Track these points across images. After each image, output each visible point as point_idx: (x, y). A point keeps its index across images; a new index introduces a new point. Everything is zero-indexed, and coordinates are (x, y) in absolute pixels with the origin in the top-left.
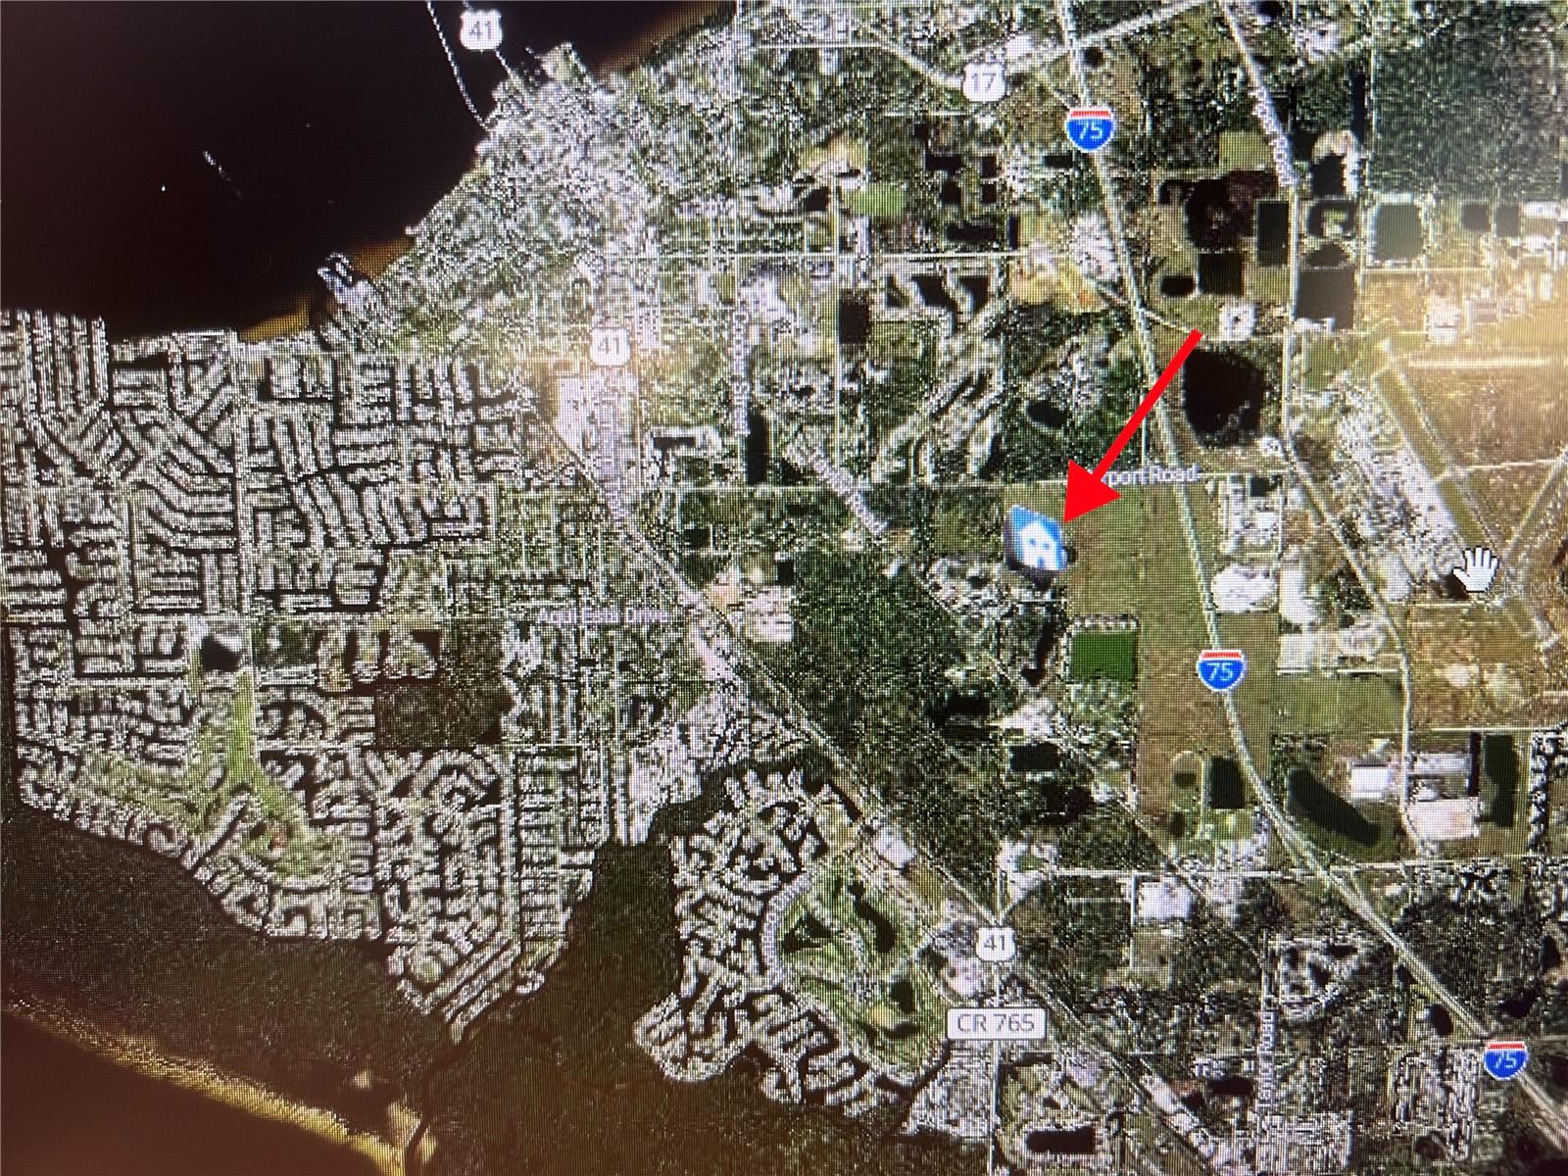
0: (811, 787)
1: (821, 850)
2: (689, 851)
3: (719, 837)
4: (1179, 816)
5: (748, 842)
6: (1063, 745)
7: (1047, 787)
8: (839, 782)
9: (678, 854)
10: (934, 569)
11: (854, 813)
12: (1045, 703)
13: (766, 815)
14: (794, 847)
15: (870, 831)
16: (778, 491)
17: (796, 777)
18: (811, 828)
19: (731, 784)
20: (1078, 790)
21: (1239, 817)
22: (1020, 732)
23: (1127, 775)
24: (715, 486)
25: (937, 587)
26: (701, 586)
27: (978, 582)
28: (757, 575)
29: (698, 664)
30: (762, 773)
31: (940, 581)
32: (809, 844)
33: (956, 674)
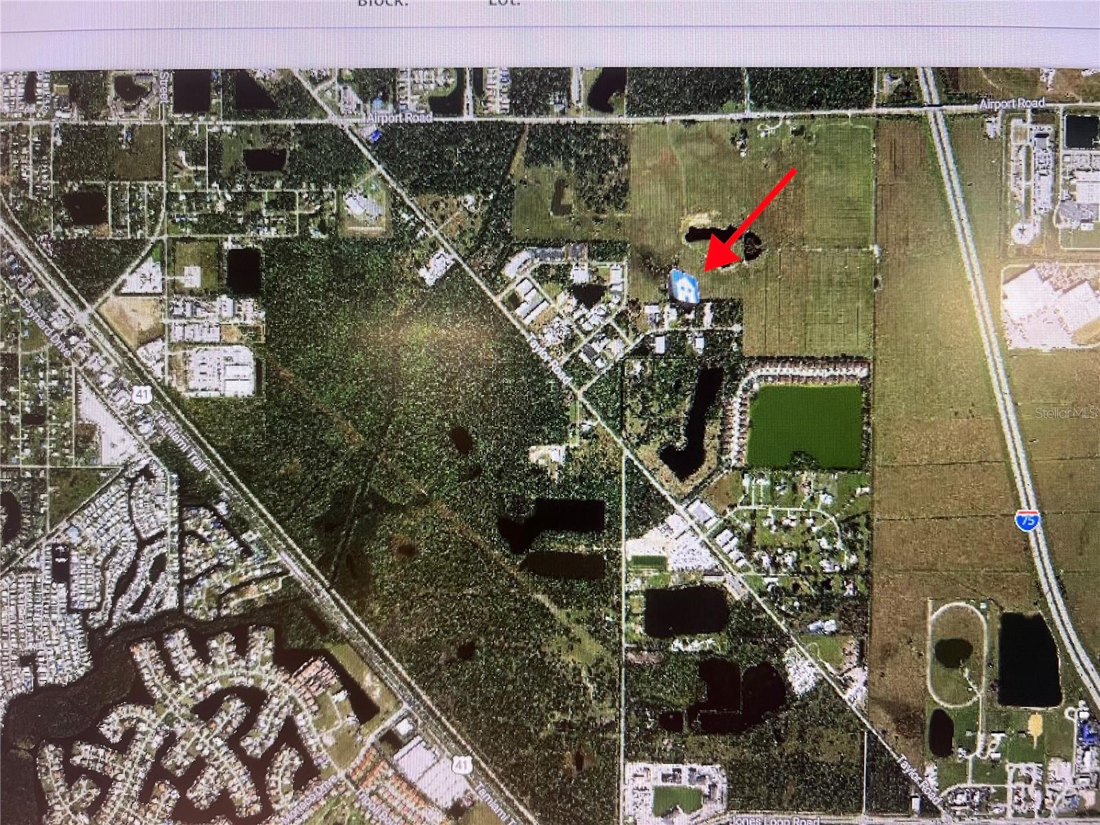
0: (288, 660)
1: (306, 775)
2: (72, 774)
3: (122, 748)
4: (941, 718)
5: (180, 757)
6: (737, 590)
7: (709, 666)
8: (341, 654)
9: (52, 778)
10: (510, 271)
11: (364, 708)
12: (701, 509)
13: (207, 710)
14: (258, 769)
15: (392, 741)
16: (228, 127)
17: (262, 644)
18: (289, 735)
19: (143, 654)
20: (765, 665)
21: (1047, 719)
22: (659, 562)
23: (851, 644)
24: (117, 117)
25: (514, 301)
26: (92, 296)
27: (589, 295)
28: (192, 277)
29: (87, 436)
30: (200, 637)
31: (521, 290)
32: (288, 759)
33: (546, 455)
